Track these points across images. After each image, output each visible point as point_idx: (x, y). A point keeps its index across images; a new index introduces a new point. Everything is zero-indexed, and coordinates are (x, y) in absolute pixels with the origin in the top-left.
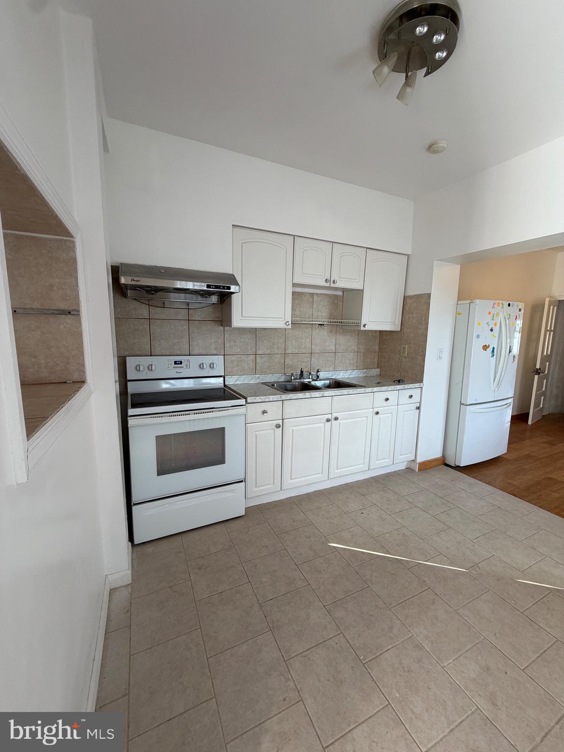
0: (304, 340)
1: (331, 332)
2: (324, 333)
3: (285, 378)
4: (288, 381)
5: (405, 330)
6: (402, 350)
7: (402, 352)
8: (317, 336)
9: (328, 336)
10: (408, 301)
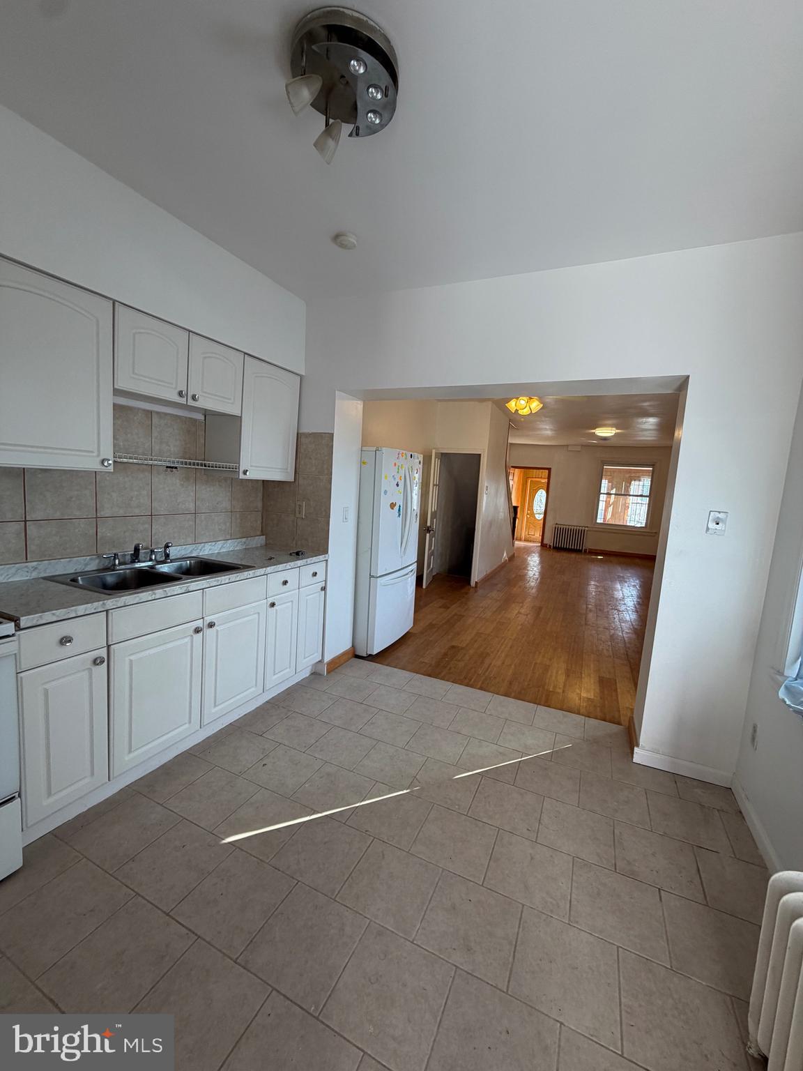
0: (136, 493)
1: (187, 479)
2: (174, 480)
3: (99, 563)
4: (106, 569)
5: (301, 481)
6: (297, 509)
7: (297, 512)
8: (161, 486)
9: (182, 485)
10: (303, 440)
